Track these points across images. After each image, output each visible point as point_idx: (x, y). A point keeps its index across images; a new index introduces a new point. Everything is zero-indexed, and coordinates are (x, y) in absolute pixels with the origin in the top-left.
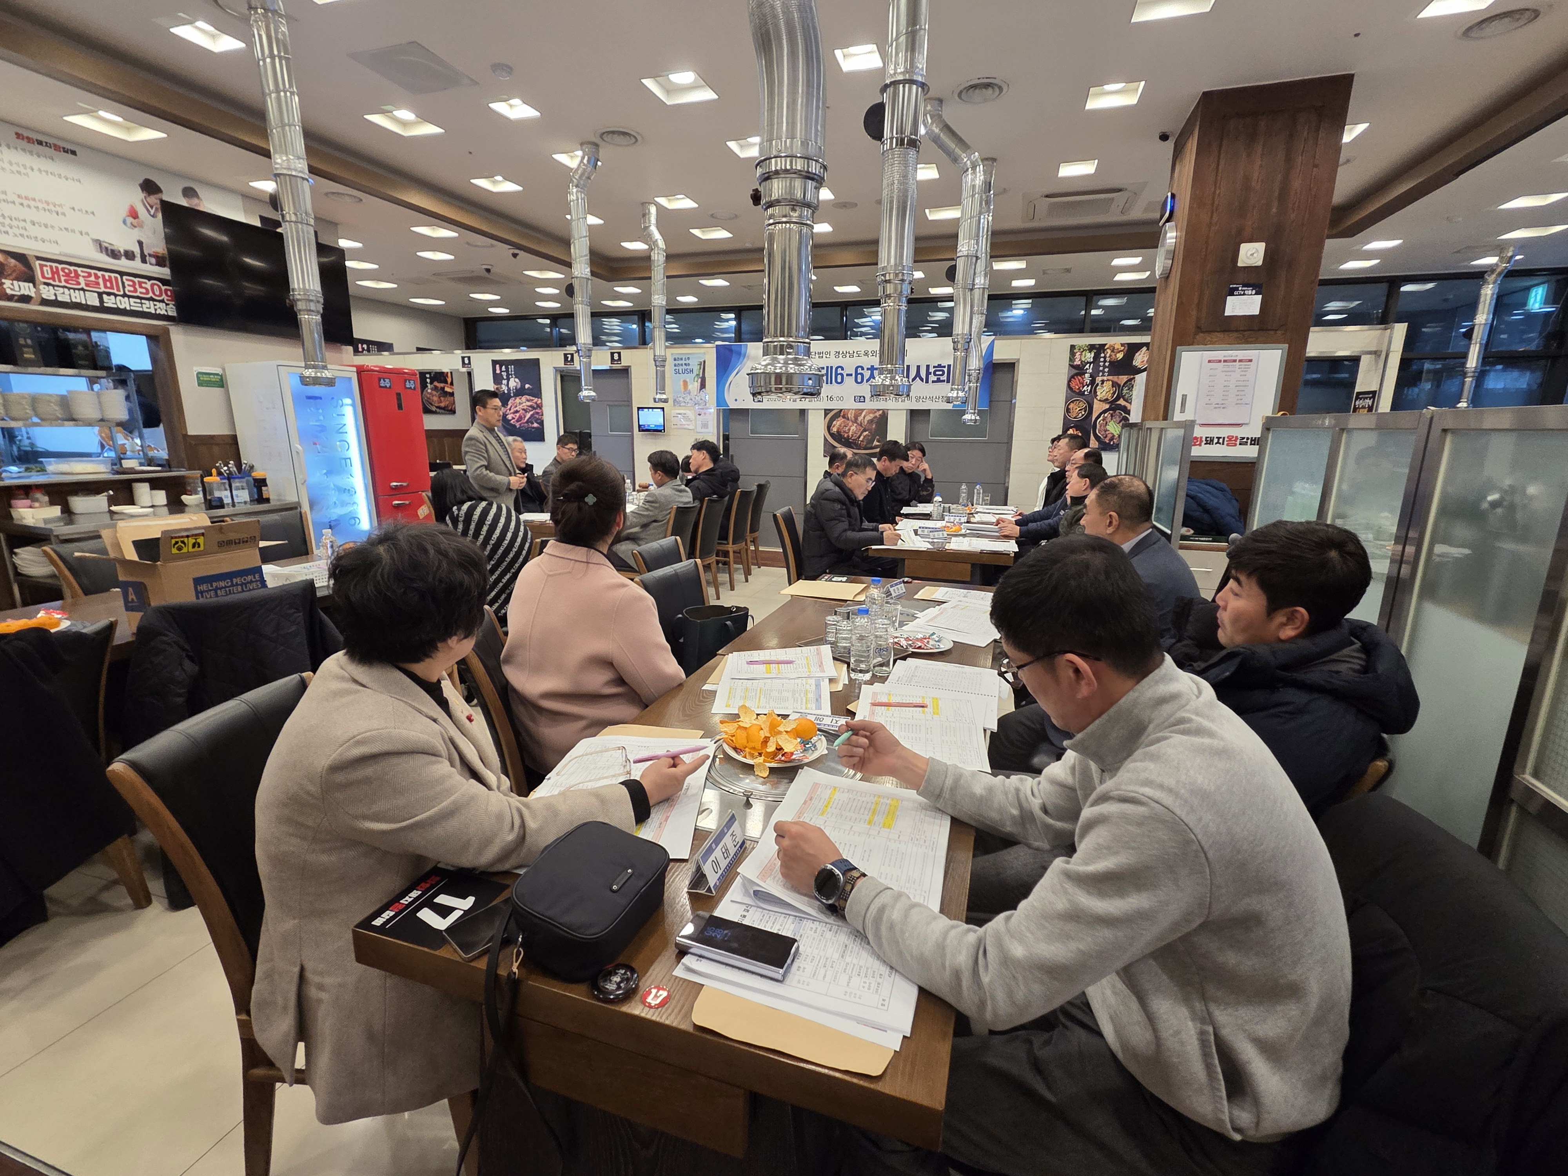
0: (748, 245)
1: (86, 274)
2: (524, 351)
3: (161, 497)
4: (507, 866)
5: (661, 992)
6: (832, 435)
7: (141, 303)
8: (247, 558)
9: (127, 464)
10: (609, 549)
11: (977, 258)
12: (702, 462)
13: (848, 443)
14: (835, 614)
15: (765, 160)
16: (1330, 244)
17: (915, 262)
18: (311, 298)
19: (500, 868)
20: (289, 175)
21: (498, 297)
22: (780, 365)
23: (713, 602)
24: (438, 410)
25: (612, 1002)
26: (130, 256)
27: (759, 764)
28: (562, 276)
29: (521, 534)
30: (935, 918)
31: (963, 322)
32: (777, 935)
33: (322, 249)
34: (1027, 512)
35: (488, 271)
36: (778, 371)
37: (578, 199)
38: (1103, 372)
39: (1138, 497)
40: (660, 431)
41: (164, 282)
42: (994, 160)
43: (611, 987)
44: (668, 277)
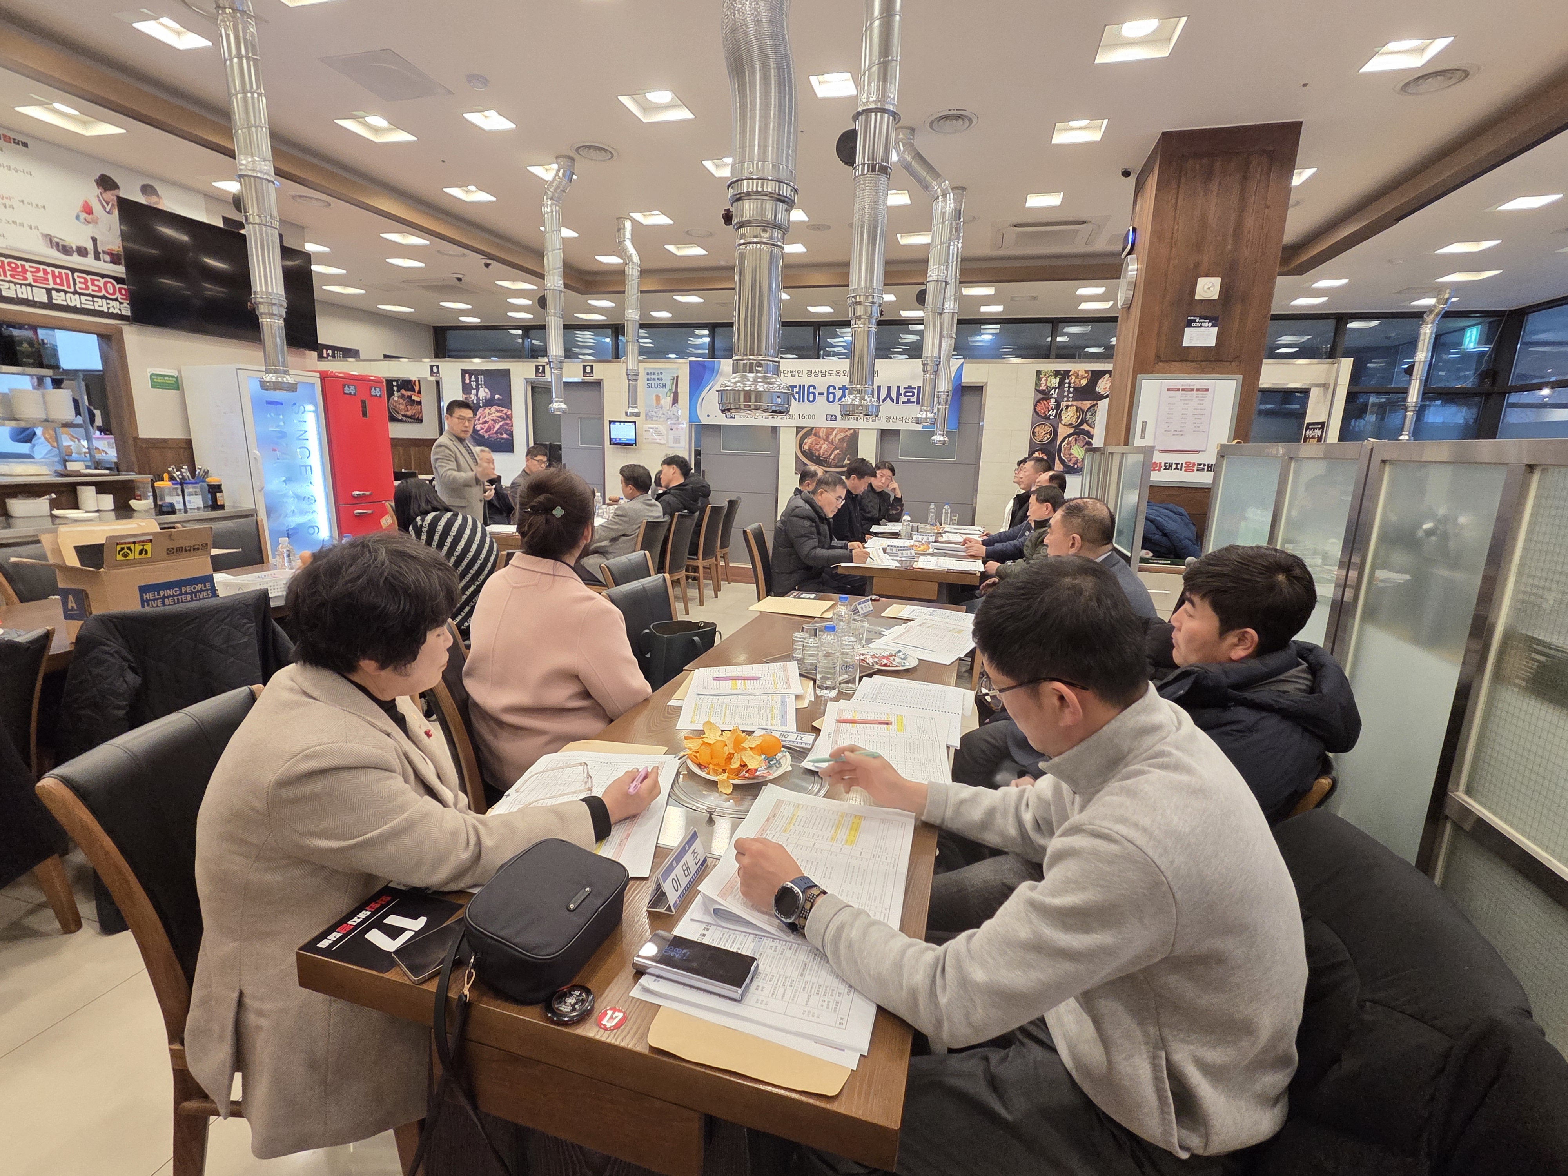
0: (723, 263)
1: (34, 270)
2: (495, 361)
3: (107, 501)
4: (460, 885)
5: (617, 1014)
6: (803, 453)
7: (93, 301)
8: (198, 565)
9: (72, 466)
10: (576, 562)
11: (947, 283)
12: (673, 477)
13: (819, 461)
14: (803, 631)
15: (737, 181)
16: (1281, 281)
17: (885, 285)
18: (274, 301)
19: (453, 887)
20: (255, 177)
21: (469, 307)
22: (750, 382)
23: (681, 617)
24: (404, 419)
25: (566, 1024)
26: (82, 252)
27: (723, 781)
28: (535, 288)
29: (487, 546)
30: (893, 936)
31: (933, 345)
32: (737, 954)
33: (287, 252)
34: (994, 532)
35: (459, 279)
36: (747, 388)
37: (552, 212)
38: (1068, 397)
39: (1101, 521)
40: (632, 445)
41: (119, 280)
42: (963, 189)
43: (565, 1008)
44: (642, 292)
